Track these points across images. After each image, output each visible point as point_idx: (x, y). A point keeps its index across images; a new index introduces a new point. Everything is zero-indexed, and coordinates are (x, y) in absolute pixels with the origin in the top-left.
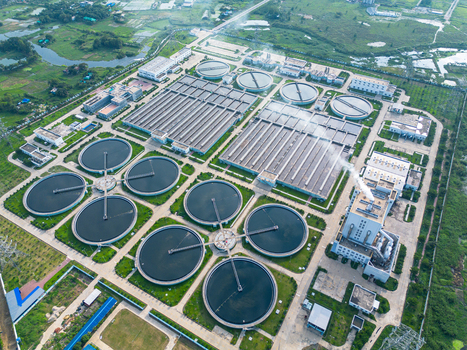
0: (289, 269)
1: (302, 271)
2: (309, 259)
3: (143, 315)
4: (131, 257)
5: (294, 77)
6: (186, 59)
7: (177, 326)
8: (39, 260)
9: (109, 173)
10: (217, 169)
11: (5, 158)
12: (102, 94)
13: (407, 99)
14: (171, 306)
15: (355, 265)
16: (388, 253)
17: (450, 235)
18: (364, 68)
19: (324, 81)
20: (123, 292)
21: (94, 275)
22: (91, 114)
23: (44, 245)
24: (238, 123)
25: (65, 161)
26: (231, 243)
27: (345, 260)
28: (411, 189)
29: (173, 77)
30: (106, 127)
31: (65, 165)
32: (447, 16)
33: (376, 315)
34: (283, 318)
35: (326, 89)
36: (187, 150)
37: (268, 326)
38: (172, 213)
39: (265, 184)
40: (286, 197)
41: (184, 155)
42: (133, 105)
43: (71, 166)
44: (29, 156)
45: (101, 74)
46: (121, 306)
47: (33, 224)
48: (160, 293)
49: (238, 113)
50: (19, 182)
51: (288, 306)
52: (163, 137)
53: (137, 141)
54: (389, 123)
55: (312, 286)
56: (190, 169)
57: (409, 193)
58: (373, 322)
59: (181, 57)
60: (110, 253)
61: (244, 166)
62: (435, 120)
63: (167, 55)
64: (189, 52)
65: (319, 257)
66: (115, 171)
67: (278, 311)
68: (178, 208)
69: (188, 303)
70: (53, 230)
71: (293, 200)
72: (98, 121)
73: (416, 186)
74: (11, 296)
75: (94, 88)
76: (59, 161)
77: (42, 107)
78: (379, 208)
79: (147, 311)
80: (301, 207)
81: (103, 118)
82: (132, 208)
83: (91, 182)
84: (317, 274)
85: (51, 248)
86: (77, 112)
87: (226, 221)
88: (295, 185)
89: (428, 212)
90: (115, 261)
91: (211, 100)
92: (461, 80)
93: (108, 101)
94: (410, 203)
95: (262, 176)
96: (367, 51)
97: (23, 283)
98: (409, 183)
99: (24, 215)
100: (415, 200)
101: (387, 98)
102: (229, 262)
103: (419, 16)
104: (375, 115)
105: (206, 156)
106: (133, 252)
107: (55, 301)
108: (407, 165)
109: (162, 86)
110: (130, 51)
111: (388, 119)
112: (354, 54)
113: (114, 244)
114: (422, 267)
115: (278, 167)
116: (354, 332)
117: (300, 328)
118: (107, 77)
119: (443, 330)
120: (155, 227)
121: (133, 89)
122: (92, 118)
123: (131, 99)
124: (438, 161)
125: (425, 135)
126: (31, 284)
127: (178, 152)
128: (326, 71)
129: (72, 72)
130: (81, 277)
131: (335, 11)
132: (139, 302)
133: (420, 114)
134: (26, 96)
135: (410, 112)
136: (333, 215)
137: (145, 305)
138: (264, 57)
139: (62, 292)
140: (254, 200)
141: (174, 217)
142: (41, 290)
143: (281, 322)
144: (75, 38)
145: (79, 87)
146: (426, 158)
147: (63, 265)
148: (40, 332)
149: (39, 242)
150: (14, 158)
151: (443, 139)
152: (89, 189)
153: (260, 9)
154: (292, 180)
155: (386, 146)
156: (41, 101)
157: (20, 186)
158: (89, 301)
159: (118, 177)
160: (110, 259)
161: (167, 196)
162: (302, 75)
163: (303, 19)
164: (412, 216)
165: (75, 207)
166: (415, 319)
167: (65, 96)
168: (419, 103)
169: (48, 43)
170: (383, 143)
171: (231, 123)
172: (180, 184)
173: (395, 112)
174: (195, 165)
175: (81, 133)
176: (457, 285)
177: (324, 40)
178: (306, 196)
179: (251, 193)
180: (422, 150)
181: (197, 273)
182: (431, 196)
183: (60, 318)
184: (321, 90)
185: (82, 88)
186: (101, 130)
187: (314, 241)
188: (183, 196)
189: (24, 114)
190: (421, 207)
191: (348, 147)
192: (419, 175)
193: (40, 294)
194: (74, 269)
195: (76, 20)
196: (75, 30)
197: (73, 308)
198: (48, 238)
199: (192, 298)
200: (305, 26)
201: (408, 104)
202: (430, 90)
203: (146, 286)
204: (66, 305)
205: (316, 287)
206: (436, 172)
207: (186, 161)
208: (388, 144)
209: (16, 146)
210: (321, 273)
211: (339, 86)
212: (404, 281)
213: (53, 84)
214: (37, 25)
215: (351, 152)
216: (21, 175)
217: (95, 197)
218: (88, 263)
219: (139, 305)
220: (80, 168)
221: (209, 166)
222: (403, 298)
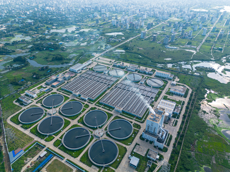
0: (124, 144)
1: (130, 145)
2: (133, 140)
3: (63, 161)
4: (60, 139)
5: (133, 71)
6: (90, 64)
7: (76, 165)
8: (23, 140)
9: (54, 107)
10: (99, 106)
11: (12, 102)
12: (54, 78)
13: (178, 80)
14: (75, 158)
15: (151, 142)
16: (164, 137)
17: (191, 131)
18: (162, 68)
19: (145, 73)
20: (56, 153)
21: (45, 146)
22: (49, 85)
23: (26, 135)
24: (109, 88)
25: (36, 103)
26: (102, 134)
27: (147, 141)
28: (176, 114)
29: (84, 71)
30: (55, 90)
31: (37, 105)
32: (198, 48)
33: (158, 161)
34: (120, 162)
35: (145, 76)
36: (87, 99)
37: (114, 165)
38: (79, 123)
39: (117, 112)
40: (125, 116)
41: (85, 101)
42: (66, 82)
43: (39, 105)
44: (22, 101)
45: (54, 70)
46: (55, 158)
47: (21, 127)
48: (71, 153)
49: (109, 85)
50: (17, 111)
51: (123, 158)
52: (78, 94)
53: (67, 95)
54: (170, 89)
55: (133, 150)
56: (87, 106)
57: (175, 115)
58: (156, 164)
59: (87, 64)
60: (52, 138)
61: (109, 104)
62: (189, 88)
63: (82, 63)
64: (91, 62)
65: (137, 139)
66: (57, 107)
67: (118, 160)
68: (81, 121)
69: (82, 156)
70: (29, 129)
71: (128, 118)
72: (52, 88)
73: (178, 112)
74: (11, 154)
75: (51, 75)
76: (34, 103)
77: (29, 83)
78: (158, 118)
79: (65, 160)
80: (131, 120)
81: (54, 87)
82: (62, 120)
83: (46, 111)
84: (135, 146)
85: (28, 136)
86: (43, 84)
87: (100, 126)
88: (130, 112)
89: (183, 122)
90: (54, 141)
91: (98, 80)
92: (201, 73)
93: (56, 80)
94: (176, 119)
95: (116, 108)
96: (164, 62)
97: (16, 149)
98: (175, 111)
99: (18, 123)
100: (178, 118)
101: (170, 79)
102: (100, 141)
103: (187, 49)
104: (164, 86)
105: (94, 101)
106: (61, 138)
107: (28, 156)
108: (175, 104)
109: (79, 75)
110: (67, 61)
111: (170, 87)
112: (159, 63)
113: (54, 134)
114: (178, 143)
115: (123, 105)
116: (148, 167)
117: (127, 166)
118: (56, 71)
119: (185, 168)
120: (71, 128)
121: (67, 76)
122: (49, 87)
123: (65, 80)
124: (189, 103)
125: (184, 93)
126: (19, 149)
127: (83, 100)
128: (146, 69)
129: (42, 69)
130: (39, 147)
131: (152, 46)
132: (62, 156)
133: (183, 86)
134: (23, 78)
135: (179, 85)
136: (144, 123)
137: (64, 158)
138: (121, 64)
139: (31, 153)
140: (112, 118)
141: (79, 124)
142: (23, 151)
143: (119, 164)
144: (45, 56)
145: (45, 75)
146: (184, 102)
147: (32, 142)
148: (21, 167)
149: (24, 133)
150: (16, 102)
151: (191, 95)
152: (46, 114)
153: (121, 45)
154: (129, 110)
155: (168, 98)
156: (29, 81)
157: (18, 112)
158: (42, 156)
159: (58, 109)
160: (52, 140)
161: (77, 116)
162: (136, 71)
163: (138, 49)
164: (176, 124)
165: (39, 120)
166: (173, 163)
167: (39, 79)
168: (183, 81)
169: (33, 59)
170: (167, 97)
171: (106, 88)
172: (83, 111)
173: (173, 85)
174: (89, 104)
175: (44, 92)
176: (192, 151)
177: (147, 57)
178: (134, 116)
179: (112, 115)
180: (182, 99)
181: (87, 145)
182: (184, 116)
183: (30, 162)
184: (143, 76)
185: (46, 75)
186: (52, 91)
187: (136, 133)
188: (83, 116)
189: (21, 85)
190: (180, 121)
191: (152, 98)
192: (180, 109)
193: (22, 153)
194: (37, 144)
195: (46, 50)
196: (45, 53)
197: (35, 158)
198: (27, 132)
199: (84, 155)
200: (139, 52)
201: (179, 82)
202: (188, 76)
203: (65, 150)
204: (33, 157)
205: (134, 151)
206: (187, 108)
207: (86, 103)
208: (169, 97)
209: (17, 97)
210: (137, 146)
211: (151, 75)
212: (170, 149)
213: (34, 74)
214: (30, 51)
215: (153, 100)
216: (18, 108)
217: (47, 116)
218: (43, 142)
219: (62, 157)
220: (42, 106)
221: (95, 105)
222: (169, 155)
